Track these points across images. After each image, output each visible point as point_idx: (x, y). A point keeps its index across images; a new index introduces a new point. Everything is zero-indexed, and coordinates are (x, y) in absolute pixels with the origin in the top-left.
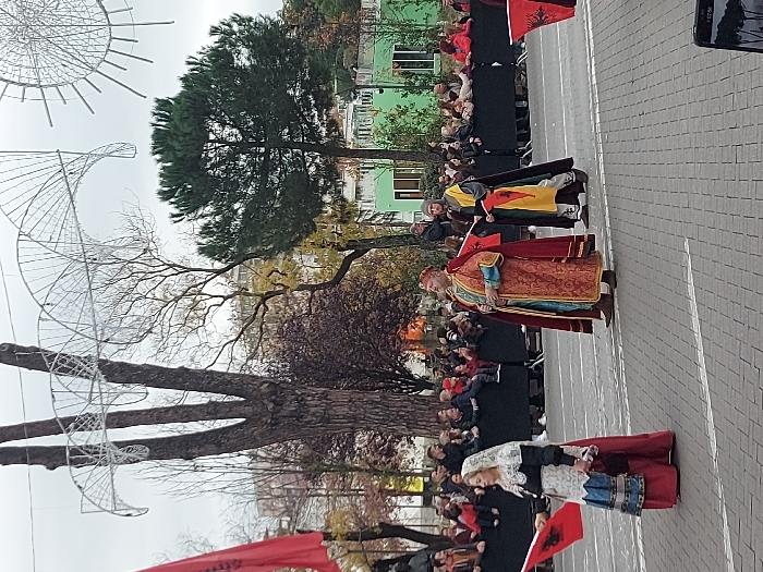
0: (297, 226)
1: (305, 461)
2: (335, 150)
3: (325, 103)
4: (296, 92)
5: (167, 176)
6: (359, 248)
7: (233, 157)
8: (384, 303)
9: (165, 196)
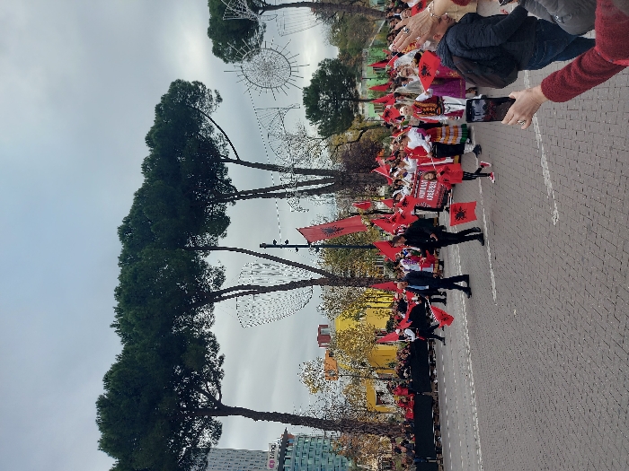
0: (347, 124)
1: (351, 193)
2: (356, 99)
3: (354, 85)
4: (344, 82)
5: (308, 112)
6: (365, 129)
7: (327, 104)
8: (373, 147)
9: (307, 117)
